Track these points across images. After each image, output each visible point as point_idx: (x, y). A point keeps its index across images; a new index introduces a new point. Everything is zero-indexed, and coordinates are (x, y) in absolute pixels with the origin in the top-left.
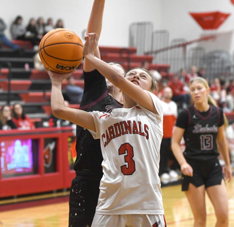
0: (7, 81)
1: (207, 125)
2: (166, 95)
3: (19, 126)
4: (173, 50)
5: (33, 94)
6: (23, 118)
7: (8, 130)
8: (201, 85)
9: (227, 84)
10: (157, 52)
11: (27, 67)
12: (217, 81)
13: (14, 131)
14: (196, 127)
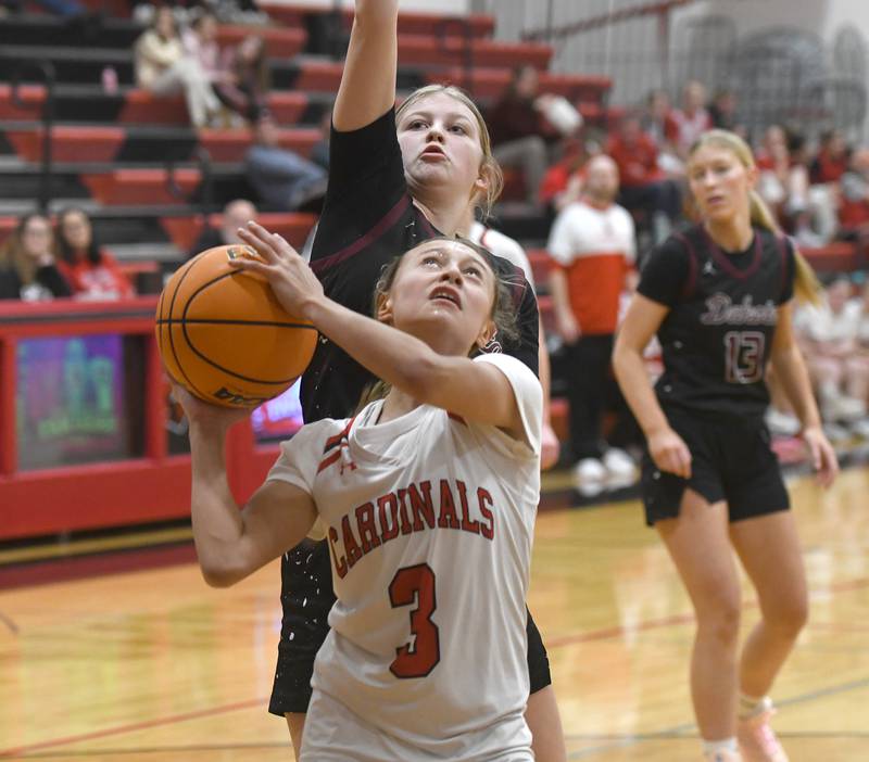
0: (36, 127)
1: (748, 299)
2: (596, 183)
3: (81, 289)
4: (623, 26)
5: (128, 174)
6: (94, 259)
7: (40, 300)
8: (726, 156)
9: (812, 148)
10: (567, 32)
11: (110, 79)
12: (776, 134)
13: (62, 305)
14: (711, 304)
